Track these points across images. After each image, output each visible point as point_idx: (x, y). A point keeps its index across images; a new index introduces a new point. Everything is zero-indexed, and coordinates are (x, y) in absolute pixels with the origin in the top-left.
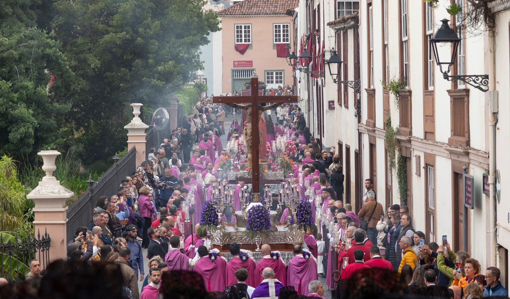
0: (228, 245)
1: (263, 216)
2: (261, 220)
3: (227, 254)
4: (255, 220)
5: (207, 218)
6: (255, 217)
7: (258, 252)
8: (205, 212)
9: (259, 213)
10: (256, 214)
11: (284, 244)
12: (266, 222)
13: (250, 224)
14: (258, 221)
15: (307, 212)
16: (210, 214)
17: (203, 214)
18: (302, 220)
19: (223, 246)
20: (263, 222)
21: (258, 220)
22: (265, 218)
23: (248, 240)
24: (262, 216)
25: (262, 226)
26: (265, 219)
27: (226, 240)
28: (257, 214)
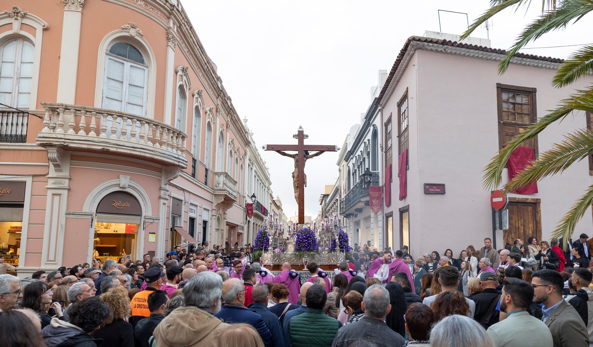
0: (277, 265)
1: (311, 238)
2: (309, 240)
3: (277, 273)
4: (303, 240)
5: (260, 244)
6: (303, 238)
7: (305, 272)
8: (258, 239)
9: (307, 234)
10: (304, 235)
11: (328, 265)
12: (313, 243)
13: (298, 244)
14: (306, 242)
15: (345, 240)
16: (263, 241)
17: (257, 241)
18: (341, 247)
19: (273, 266)
20: (310, 242)
21: (306, 240)
22: (312, 239)
23: (295, 261)
24: (309, 237)
25: (310, 246)
26: (313, 241)
27: (276, 261)
28: (306, 235)
